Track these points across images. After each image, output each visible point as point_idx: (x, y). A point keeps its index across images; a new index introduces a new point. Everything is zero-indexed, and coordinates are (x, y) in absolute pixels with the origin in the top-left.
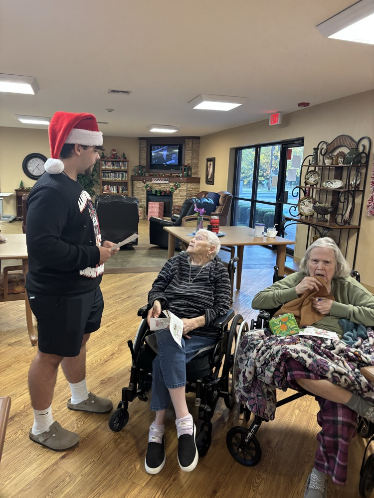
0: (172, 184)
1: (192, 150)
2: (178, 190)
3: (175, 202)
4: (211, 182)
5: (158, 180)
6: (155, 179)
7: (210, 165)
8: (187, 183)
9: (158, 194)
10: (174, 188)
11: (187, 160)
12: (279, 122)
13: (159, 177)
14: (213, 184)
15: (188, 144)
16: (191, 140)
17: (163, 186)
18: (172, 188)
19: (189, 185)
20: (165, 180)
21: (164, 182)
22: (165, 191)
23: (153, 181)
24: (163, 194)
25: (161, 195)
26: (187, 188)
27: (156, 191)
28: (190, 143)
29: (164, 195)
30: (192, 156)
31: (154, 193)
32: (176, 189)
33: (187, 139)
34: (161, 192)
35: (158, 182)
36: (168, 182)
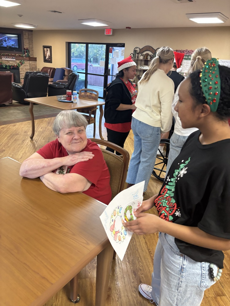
0: (18, 62)
1: (28, 38)
2: (23, 65)
3: (22, 74)
4: (50, 61)
5: (7, 58)
6: (4, 57)
7: (47, 50)
8: (29, 61)
9: (8, 68)
10: (20, 64)
11: (25, 45)
12: (111, 34)
13: (8, 56)
14: (52, 63)
15: (25, 34)
16: (27, 32)
17: (11, 62)
18: (19, 64)
19: (31, 62)
20: (12, 58)
21: (12, 60)
22: (13, 66)
23: (3, 59)
24: (11, 68)
25: (10, 68)
26: (30, 64)
27: (6, 66)
28: (27, 34)
29: (13, 69)
30: (29, 43)
31: (4, 67)
32: (21, 65)
33: (25, 31)
34: (10, 66)
35: (7, 59)
36: (15, 60)
